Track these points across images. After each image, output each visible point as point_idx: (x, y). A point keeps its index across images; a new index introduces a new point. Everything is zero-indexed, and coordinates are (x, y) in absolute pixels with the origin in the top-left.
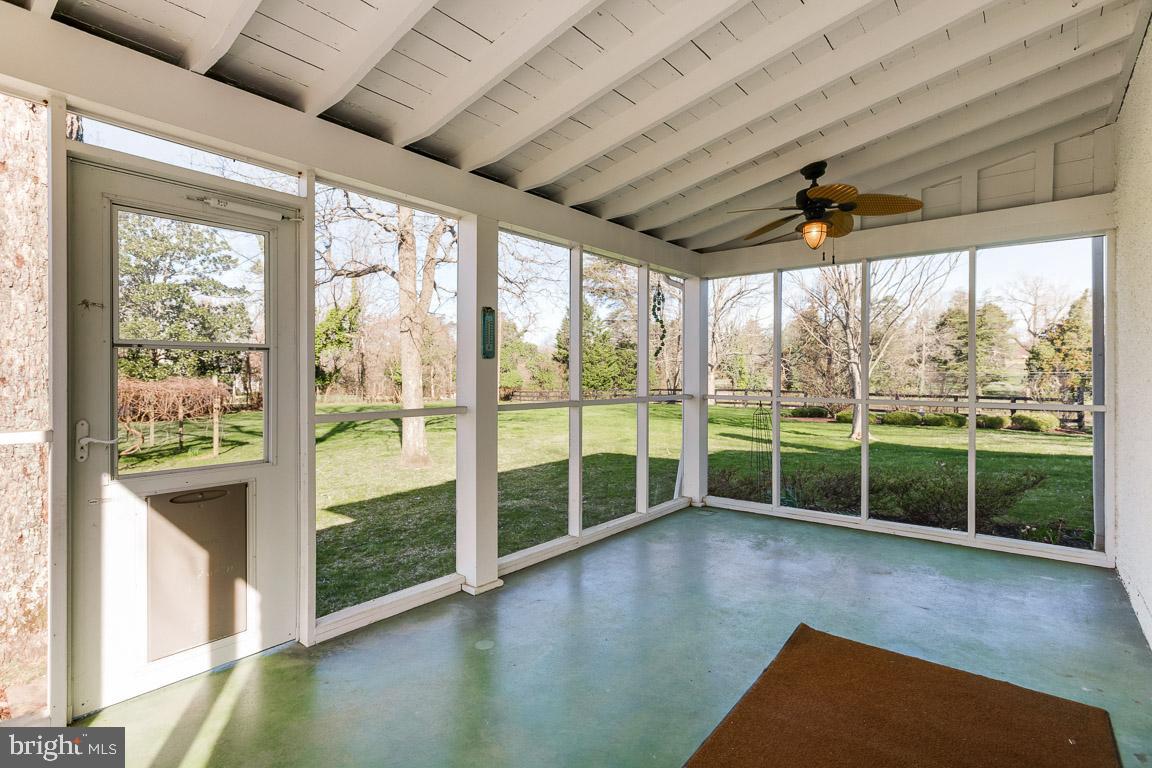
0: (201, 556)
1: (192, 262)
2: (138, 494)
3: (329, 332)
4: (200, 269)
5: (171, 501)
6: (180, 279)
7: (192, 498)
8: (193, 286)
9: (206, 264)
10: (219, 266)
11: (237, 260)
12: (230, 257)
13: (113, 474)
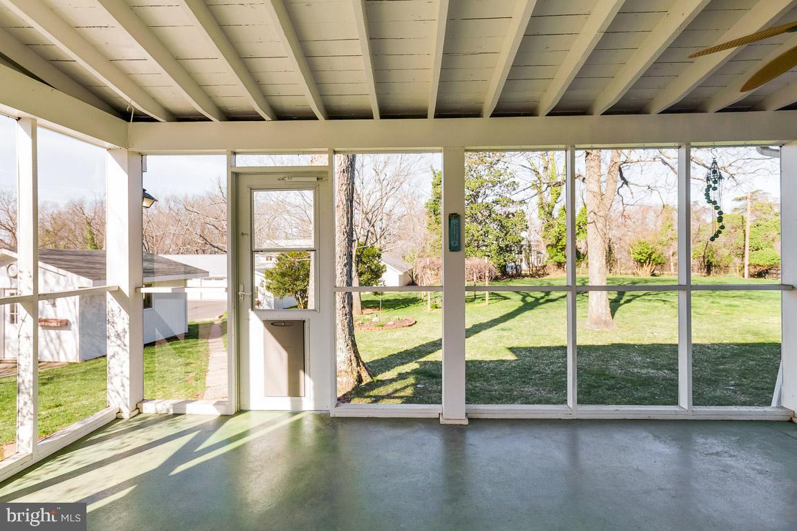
0: (285, 354)
1: (496, 188)
2: (261, 319)
3: (581, 224)
4: (500, 191)
5: (272, 324)
6: (489, 200)
7: (279, 324)
8: (496, 202)
9: (502, 188)
10: (509, 188)
11: (519, 183)
12: (514, 182)
13: (253, 309)
